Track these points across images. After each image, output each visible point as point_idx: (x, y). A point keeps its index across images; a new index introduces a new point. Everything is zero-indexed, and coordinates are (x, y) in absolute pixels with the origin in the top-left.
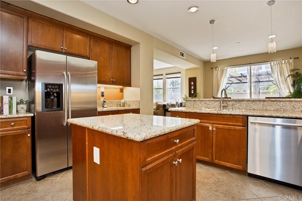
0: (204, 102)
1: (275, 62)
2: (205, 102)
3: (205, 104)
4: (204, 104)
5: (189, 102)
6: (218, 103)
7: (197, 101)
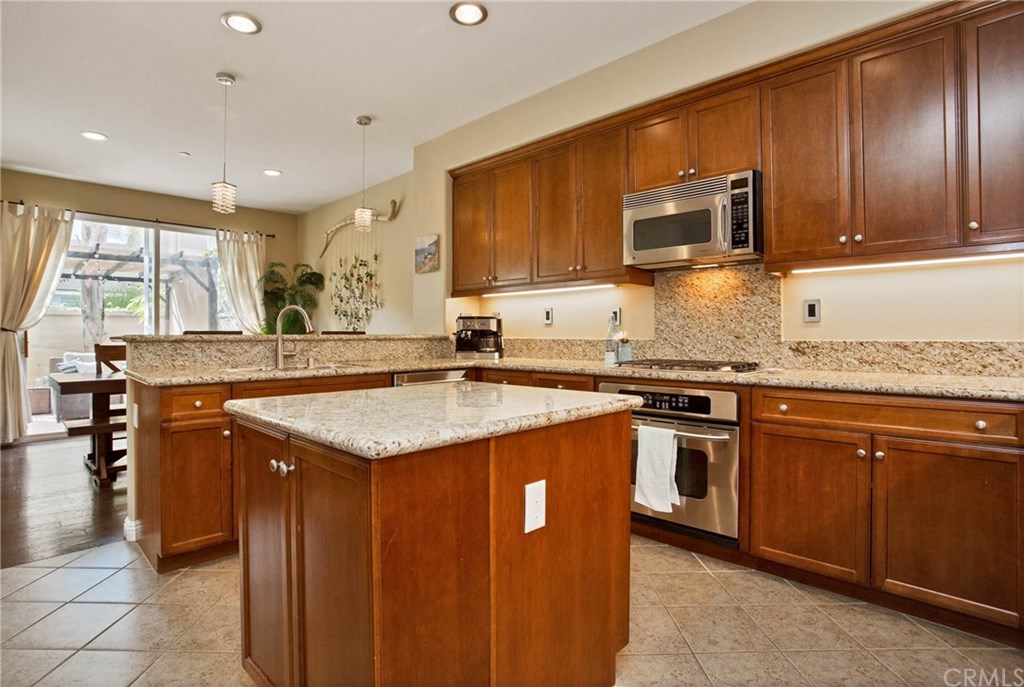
0: (214, 348)
1: (221, 233)
2: (221, 347)
3: (219, 355)
4: (214, 353)
5: (151, 348)
6: (261, 347)
7: (186, 345)
